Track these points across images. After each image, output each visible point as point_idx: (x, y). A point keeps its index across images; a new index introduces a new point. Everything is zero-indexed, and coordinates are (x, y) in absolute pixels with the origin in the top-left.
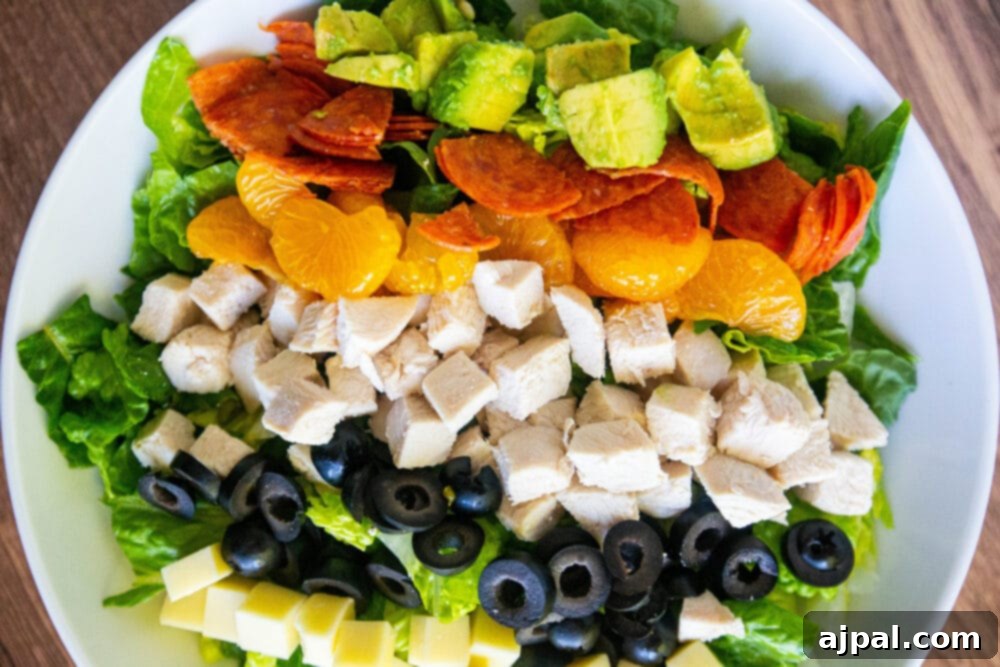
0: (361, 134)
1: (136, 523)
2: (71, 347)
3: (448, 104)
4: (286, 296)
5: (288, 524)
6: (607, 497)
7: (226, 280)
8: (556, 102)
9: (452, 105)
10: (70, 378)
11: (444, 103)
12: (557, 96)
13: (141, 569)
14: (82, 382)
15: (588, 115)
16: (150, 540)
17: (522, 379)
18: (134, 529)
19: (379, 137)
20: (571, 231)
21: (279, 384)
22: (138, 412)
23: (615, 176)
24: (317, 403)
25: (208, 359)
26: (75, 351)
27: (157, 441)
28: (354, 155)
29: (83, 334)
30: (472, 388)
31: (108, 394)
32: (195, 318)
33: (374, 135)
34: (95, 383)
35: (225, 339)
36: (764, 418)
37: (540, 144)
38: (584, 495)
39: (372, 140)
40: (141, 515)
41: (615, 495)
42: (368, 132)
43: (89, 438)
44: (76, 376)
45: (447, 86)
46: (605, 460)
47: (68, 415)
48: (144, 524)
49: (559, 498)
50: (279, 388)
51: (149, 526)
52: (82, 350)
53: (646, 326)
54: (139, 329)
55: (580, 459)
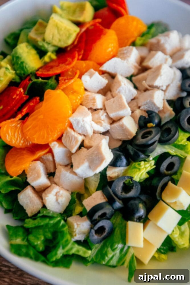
0: (17, 95)
1: (104, 252)
2: (23, 240)
3: (26, 67)
4: (55, 145)
5: (134, 187)
6: (172, 85)
7: (35, 168)
8: (46, 42)
9: (27, 66)
10: (34, 247)
11: (25, 68)
12: (44, 40)
13: (122, 262)
14: (39, 242)
15: (56, 32)
16: (113, 250)
17: (125, 85)
18: (106, 254)
19: (22, 90)
21: (84, 160)
22: (63, 226)
23: (76, 43)
24: (100, 145)
25: (59, 190)
26: (25, 240)
27: (78, 225)
28: (22, 102)
29: (21, 232)
30: (120, 100)
31: (49, 236)
33: (20, 91)
34: (42, 238)
36: (167, 38)
37: (54, 57)
38: (168, 91)
39: (22, 93)
40: (102, 248)
41: (172, 83)
42: (18, 92)
43: (63, 248)
44: (36, 243)
45: (20, 64)
46: (161, 76)
48: (106, 249)
49: (166, 98)
50: (86, 160)
51: (107, 247)
52: (27, 238)
53: (125, 52)
54: (32, 213)
55: (157, 83)
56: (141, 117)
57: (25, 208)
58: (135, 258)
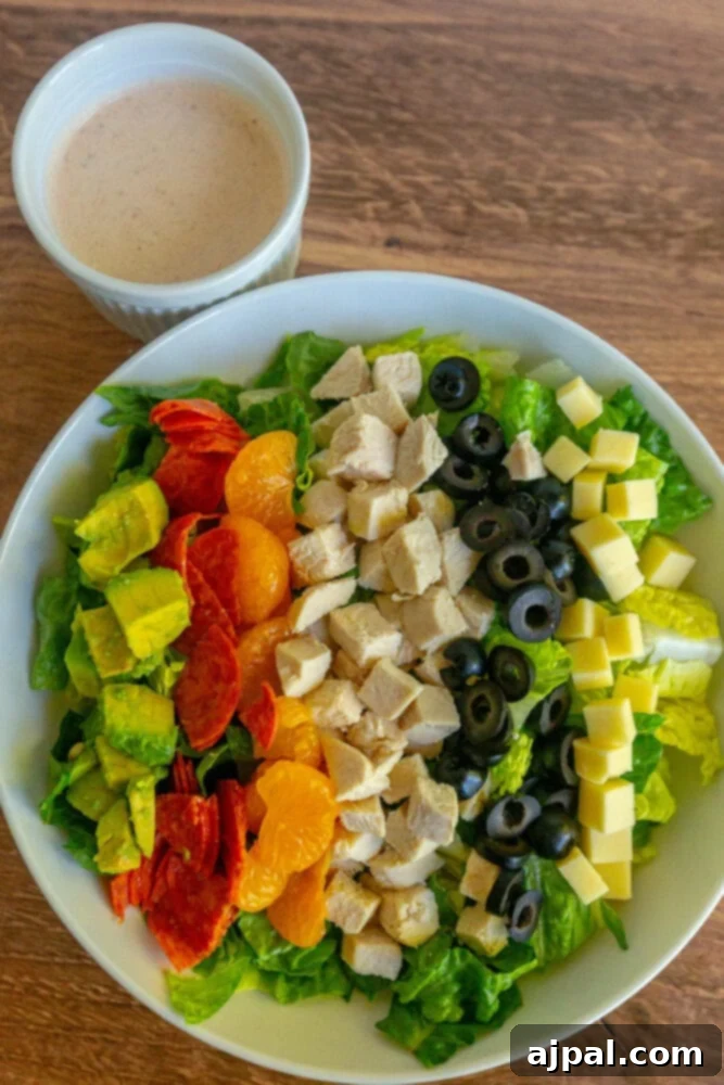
0: (199, 814)
1: (556, 937)
2: (421, 1027)
8: (144, 662)
9: (161, 744)
10: (447, 1022)
11: (160, 752)
12: (139, 662)
13: (592, 927)
14: (448, 1011)
15: (151, 634)
16: (565, 921)
18: (561, 939)
19: (198, 799)
20: (244, 627)
21: (415, 838)
22: (463, 957)
24: (424, 802)
25: (408, 906)
26: (424, 1024)
27: (484, 934)
28: (216, 817)
29: (408, 1019)
30: (386, 681)
31: (455, 988)
32: (375, 926)
33: (198, 805)
34: (447, 1000)
35: (389, 898)
36: (360, 451)
37: (177, 667)
38: (449, 575)
39: (202, 805)
40: (547, 933)
41: (444, 550)
42: (196, 809)
43: (492, 992)
44: (444, 1018)
45: (147, 751)
46: (418, 563)
47: (479, 1016)
48: (554, 930)
49: (455, 593)
50: (419, 837)
51: (555, 925)
52: (422, 1018)
53: (309, 553)
54: (395, 972)
55: (422, 584)
56: (443, 672)
57: (377, 973)
58: (608, 907)
